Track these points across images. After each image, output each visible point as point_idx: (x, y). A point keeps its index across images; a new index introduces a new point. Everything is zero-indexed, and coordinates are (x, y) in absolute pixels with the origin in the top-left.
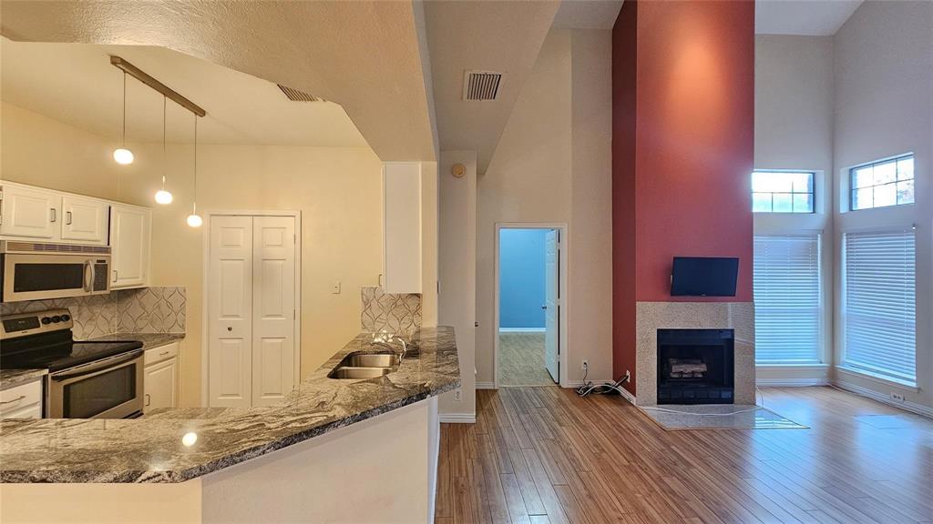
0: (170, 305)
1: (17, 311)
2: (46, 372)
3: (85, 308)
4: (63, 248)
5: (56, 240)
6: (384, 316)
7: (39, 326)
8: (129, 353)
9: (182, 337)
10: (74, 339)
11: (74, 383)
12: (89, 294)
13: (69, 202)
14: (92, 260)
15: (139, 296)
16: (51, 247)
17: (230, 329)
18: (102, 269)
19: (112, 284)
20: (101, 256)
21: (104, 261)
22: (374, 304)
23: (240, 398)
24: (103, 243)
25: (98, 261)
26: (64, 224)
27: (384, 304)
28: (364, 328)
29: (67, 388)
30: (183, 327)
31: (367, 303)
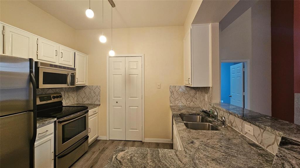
0: (95, 93)
1: (44, 93)
2: (56, 119)
3: (66, 93)
4: (60, 67)
5: (57, 64)
6: (179, 98)
7: (51, 100)
8: (84, 111)
9: (99, 105)
10: (63, 105)
11: (65, 124)
12: (69, 87)
13: (62, 48)
14: (69, 72)
15: (84, 89)
16: (56, 66)
17: (117, 102)
18: (73, 77)
19: (76, 83)
20: (72, 71)
21: (73, 74)
22: (175, 93)
23: (121, 130)
24: (73, 67)
25: (72, 74)
26: (60, 58)
27: (180, 93)
28: (171, 103)
29: (63, 126)
30: (99, 101)
31: (172, 92)
